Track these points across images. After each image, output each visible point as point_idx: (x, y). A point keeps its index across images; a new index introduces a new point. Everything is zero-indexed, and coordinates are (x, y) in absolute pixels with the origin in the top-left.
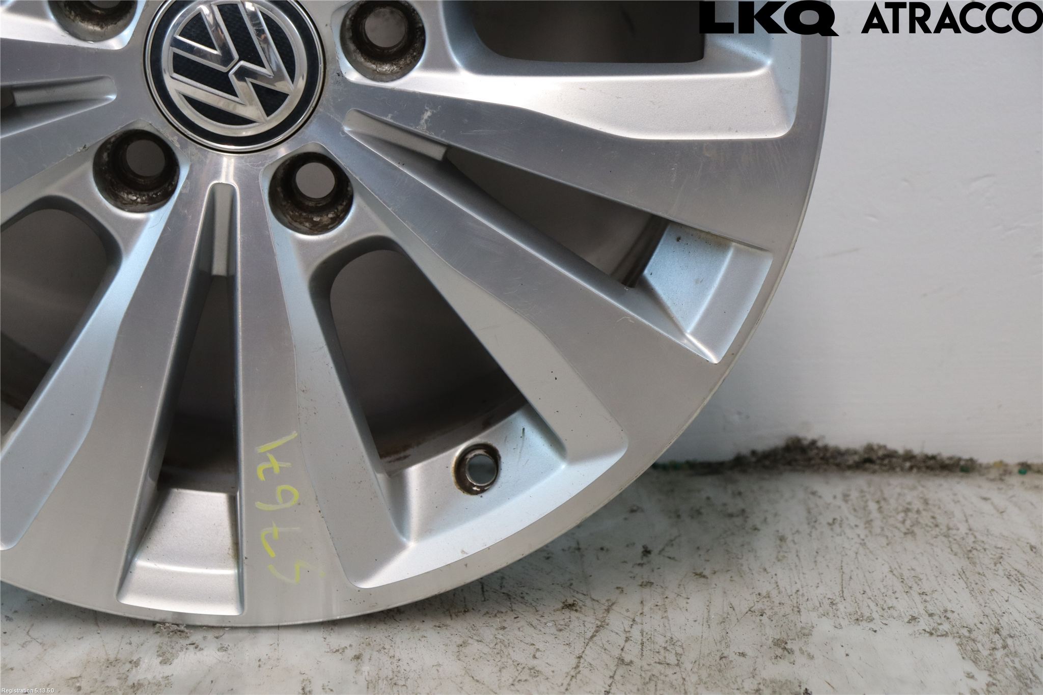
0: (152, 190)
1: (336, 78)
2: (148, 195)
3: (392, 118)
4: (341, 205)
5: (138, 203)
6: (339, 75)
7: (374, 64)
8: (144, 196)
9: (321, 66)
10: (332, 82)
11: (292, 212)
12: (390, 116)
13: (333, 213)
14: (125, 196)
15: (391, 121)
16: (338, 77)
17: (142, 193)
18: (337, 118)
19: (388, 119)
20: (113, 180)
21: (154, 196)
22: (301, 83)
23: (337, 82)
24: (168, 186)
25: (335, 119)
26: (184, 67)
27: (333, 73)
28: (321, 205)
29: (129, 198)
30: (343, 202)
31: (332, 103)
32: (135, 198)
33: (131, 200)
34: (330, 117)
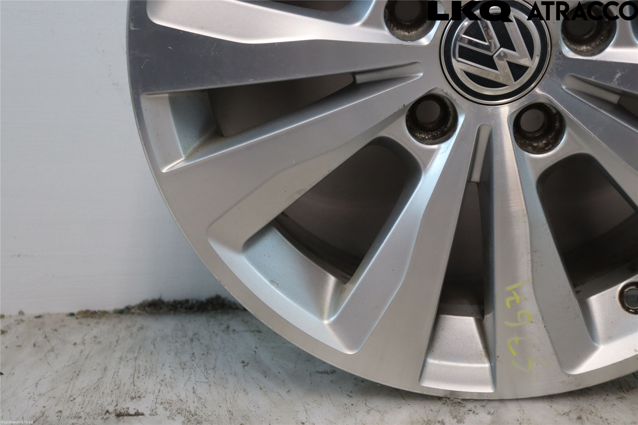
0: (434, 131)
1: (558, 56)
2: (432, 134)
3: (594, 79)
4: (551, 135)
5: (426, 139)
6: (560, 54)
7: (575, 46)
8: (429, 134)
9: (549, 48)
10: (556, 58)
11: (520, 141)
12: (593, 77)
13: (545, 140)
14: (418, 135)
15: (594, 80)
16: (559, 55)
17: (428, 133)
18: (558, 80)
19: (592, 79)
20: (411, 126)
21: (435, 134)
22: (537, 60)
23: (558, 58)
24: (444, 128)
25: (557, 81)
26: (465, 54)
27: (557, 52)
28: (536, 135)
29: (420, 136)
30: (552, 133)
31: (555, 72)
32: (424, 136)
33: (422, 137)
34: (554, 80)
